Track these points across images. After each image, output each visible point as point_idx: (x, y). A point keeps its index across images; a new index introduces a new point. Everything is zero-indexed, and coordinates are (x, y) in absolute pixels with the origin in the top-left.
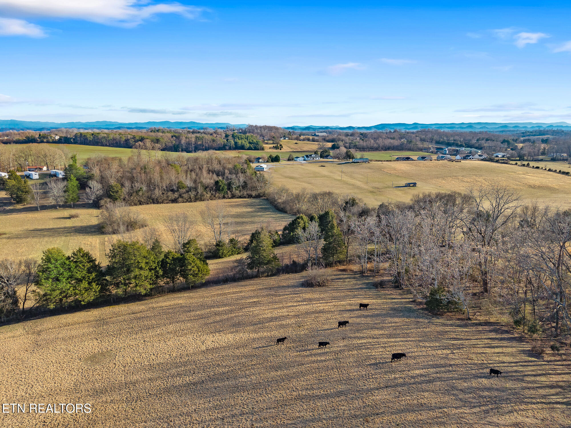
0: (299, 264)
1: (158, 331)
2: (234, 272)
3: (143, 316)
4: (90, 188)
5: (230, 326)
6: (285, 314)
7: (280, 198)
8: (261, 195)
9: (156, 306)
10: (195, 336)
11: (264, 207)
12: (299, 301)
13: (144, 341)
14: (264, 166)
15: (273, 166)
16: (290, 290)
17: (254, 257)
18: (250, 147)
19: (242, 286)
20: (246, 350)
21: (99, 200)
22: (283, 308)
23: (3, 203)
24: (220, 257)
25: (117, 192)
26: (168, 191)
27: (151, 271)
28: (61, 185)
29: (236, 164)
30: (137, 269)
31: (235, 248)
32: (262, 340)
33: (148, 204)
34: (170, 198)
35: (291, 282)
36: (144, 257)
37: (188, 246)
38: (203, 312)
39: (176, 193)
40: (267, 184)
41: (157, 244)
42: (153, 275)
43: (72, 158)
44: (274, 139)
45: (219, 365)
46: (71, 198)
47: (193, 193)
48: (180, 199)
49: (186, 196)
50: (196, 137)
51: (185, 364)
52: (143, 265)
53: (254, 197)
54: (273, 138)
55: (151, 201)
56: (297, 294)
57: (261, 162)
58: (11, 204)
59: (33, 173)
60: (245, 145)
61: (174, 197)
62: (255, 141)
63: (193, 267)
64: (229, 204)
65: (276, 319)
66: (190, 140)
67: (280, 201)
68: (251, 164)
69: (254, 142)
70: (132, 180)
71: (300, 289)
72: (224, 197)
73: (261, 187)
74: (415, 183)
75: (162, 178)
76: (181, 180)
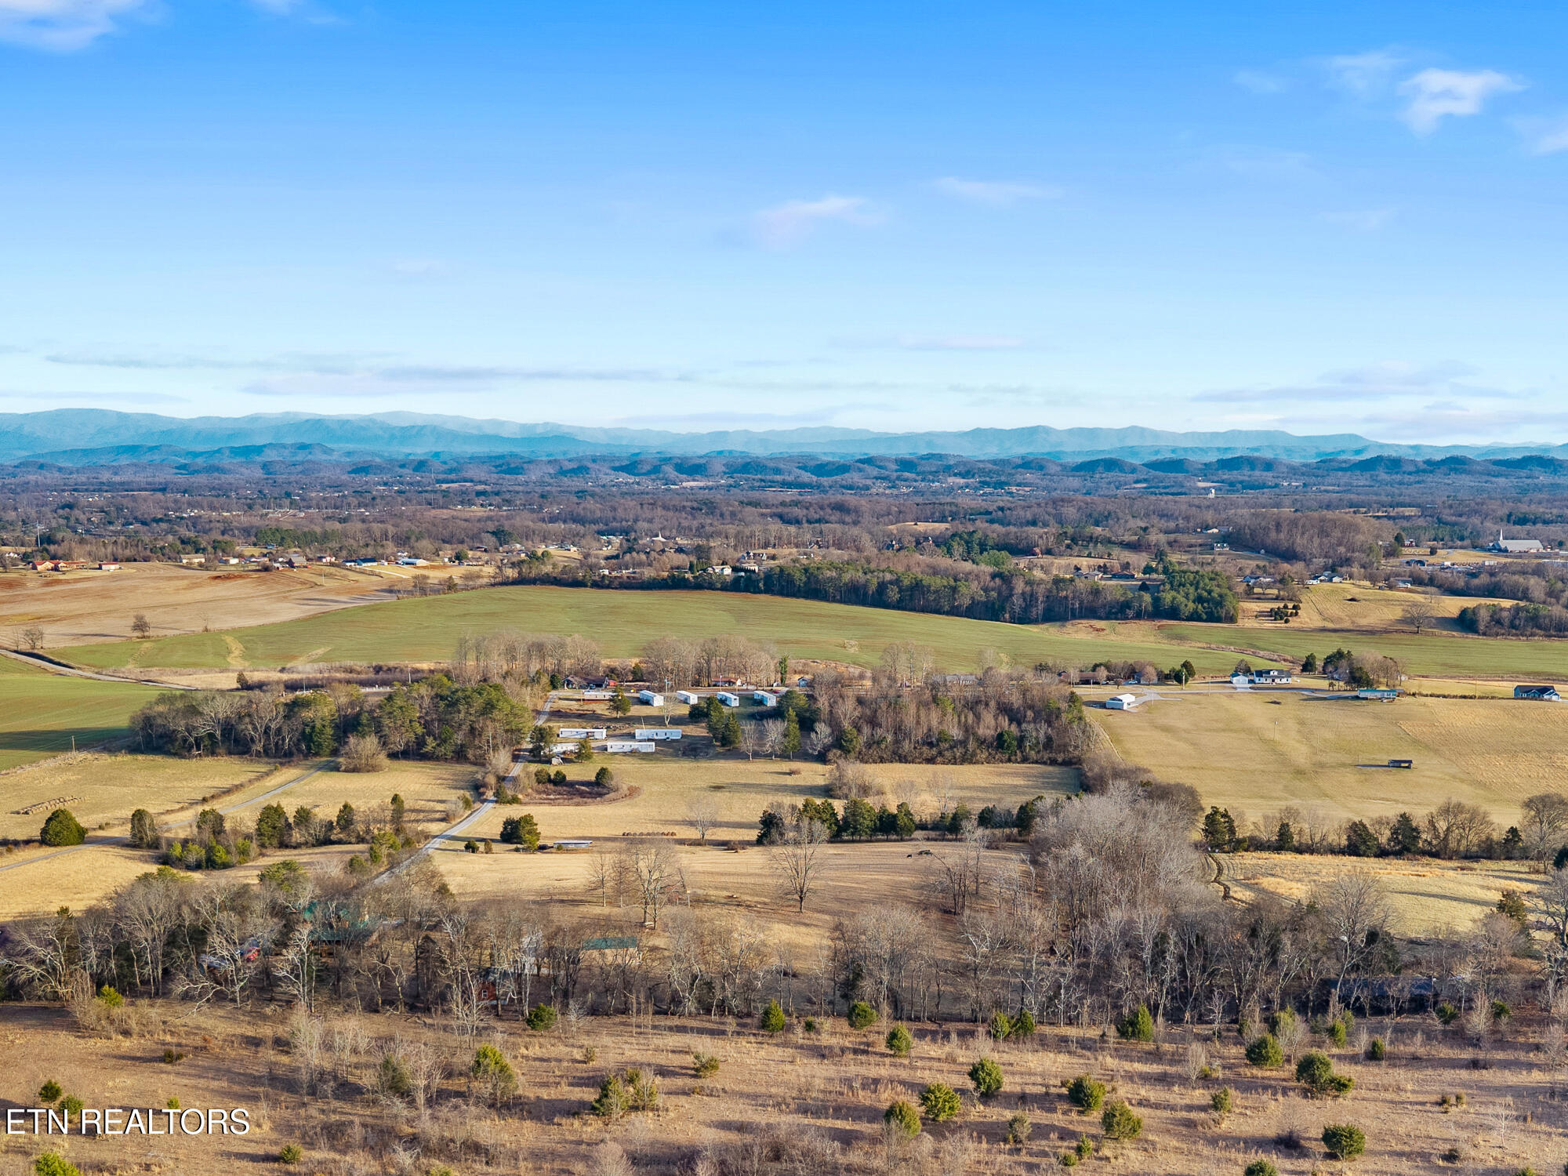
4: (816, 732)
8: (1072, 761)
14: (1127, 698)
15: (1156, 697)
18: (1196, 611)
21: (826, 751)
23: (703, 744)
25: (851, 741)
26: (923, 744)
33: (892, 762)
34: (925, 755)
39: (935, 749)
43: (781, 662)
46: (791, 745)
47: (960, 751)
48: (939, 758)
49: (948, 754)
53: (1060, 765)
55: (897, 758)
58: (715, 746)
59: (729, 695)
60: (1183, 605)
61: (930, 755)
62: (1215, 593)
64: (1016, 771)
69: (1213, 598)
70: (873, 724)
72: (1009, 760)
73: (1076, 747)
74: (1410, 762)
75: (918, 723)
76: (947, 727)
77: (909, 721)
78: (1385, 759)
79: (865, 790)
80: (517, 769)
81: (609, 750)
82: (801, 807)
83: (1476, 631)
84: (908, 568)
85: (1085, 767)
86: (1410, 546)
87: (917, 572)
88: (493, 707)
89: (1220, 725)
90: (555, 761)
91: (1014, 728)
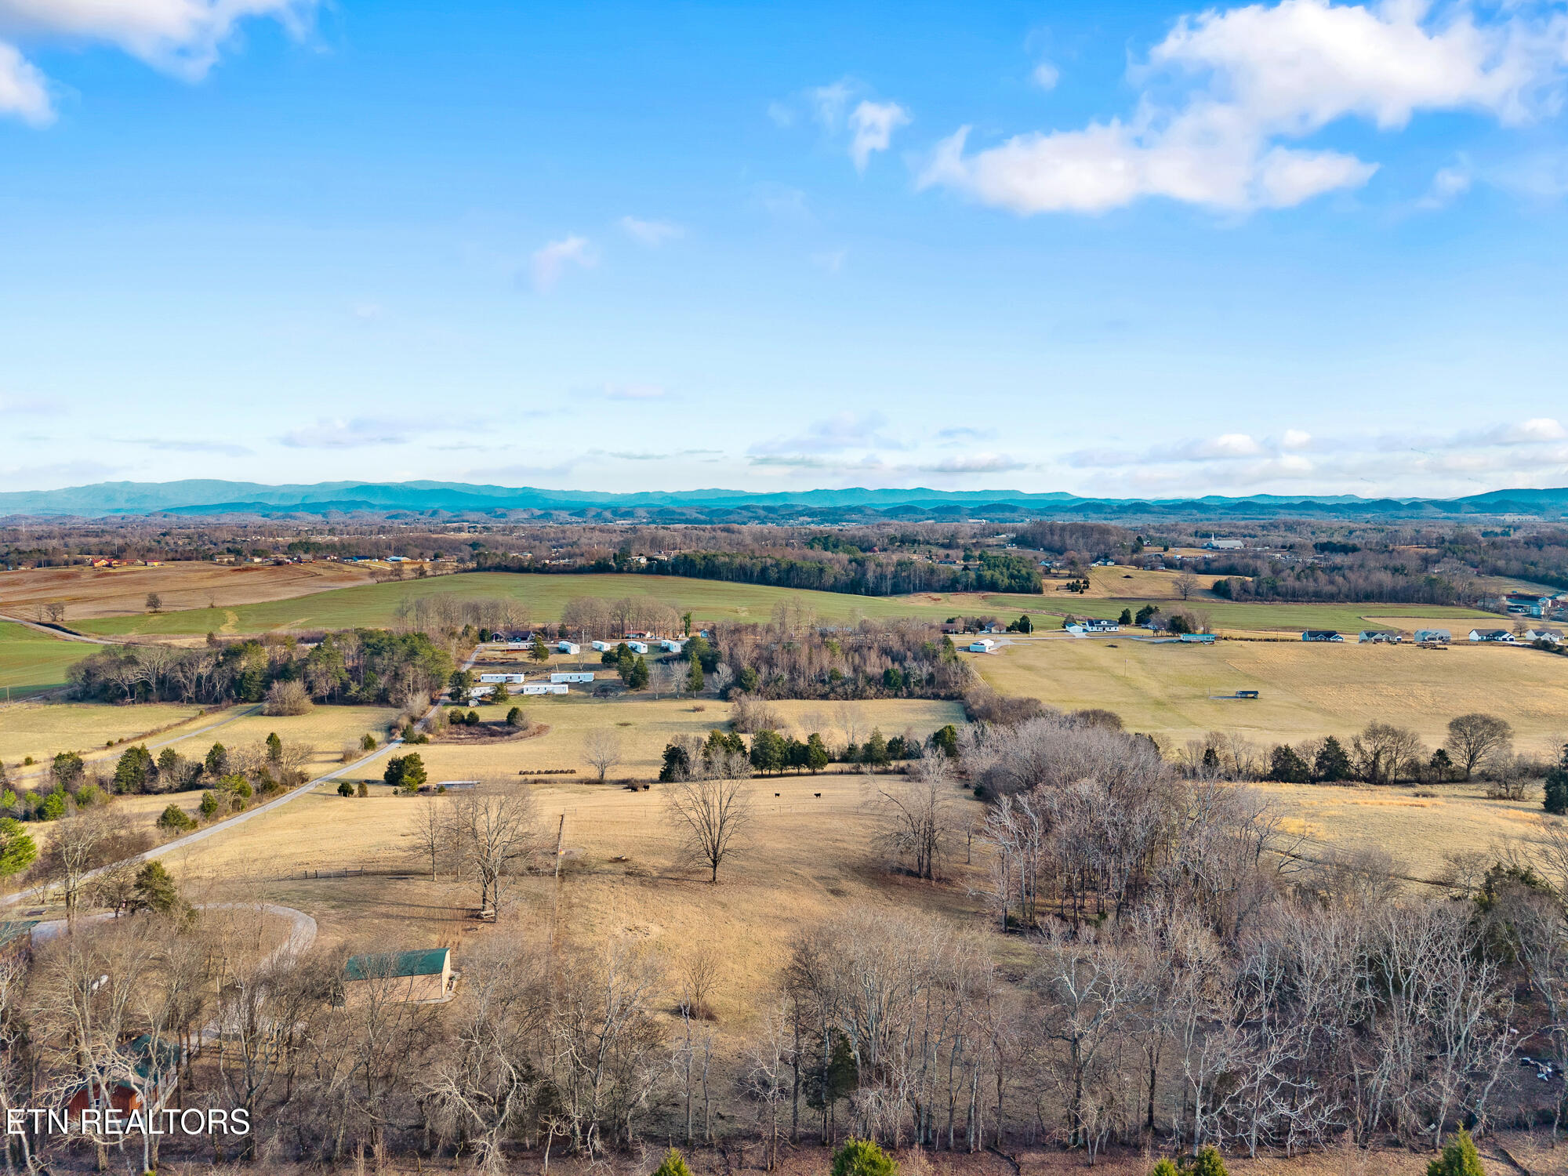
4: (718, 672)
8: (956, 695)
14: (988, 643)
15: (1010, 643)
18: (1010, 584)
21: (728, 690)
23: (615, 686)
25: (751, 680)
26: (816, 682)
33: (788, 698)
34: (819, 692)
37: (813, 739)
39: (827, 686)
43: (685, 618)
46: (694, 684)
47: (851, 687)
48: (832, 695)
49: (840, 690)
53: (943, 699)
55: (793, 695)
58: (625, 688)
59: (640, 644)
60: (1000, 581)
61: (824, 691)
62: (1024, 572)
64: (902, 706)
69: (1022, 576)
70: (771, 663)
72: (895, 696)
73: (956, 683)
74: (1257, 693)
75: (810, 663)
76: (837, 666)
77: (803, 661)
78: (1234, 690)
79: (771, 723)
80: (433, 712)
81: (525, 693)
82: (707, 739)
83: (1230, 598)
84: (784, 557)
85: (970, 700)
86: (1148, 545)
87: (791, 558)
88: (416, 654)
89: (1073, 665)
90: (471, 703)
91: (896, 666)
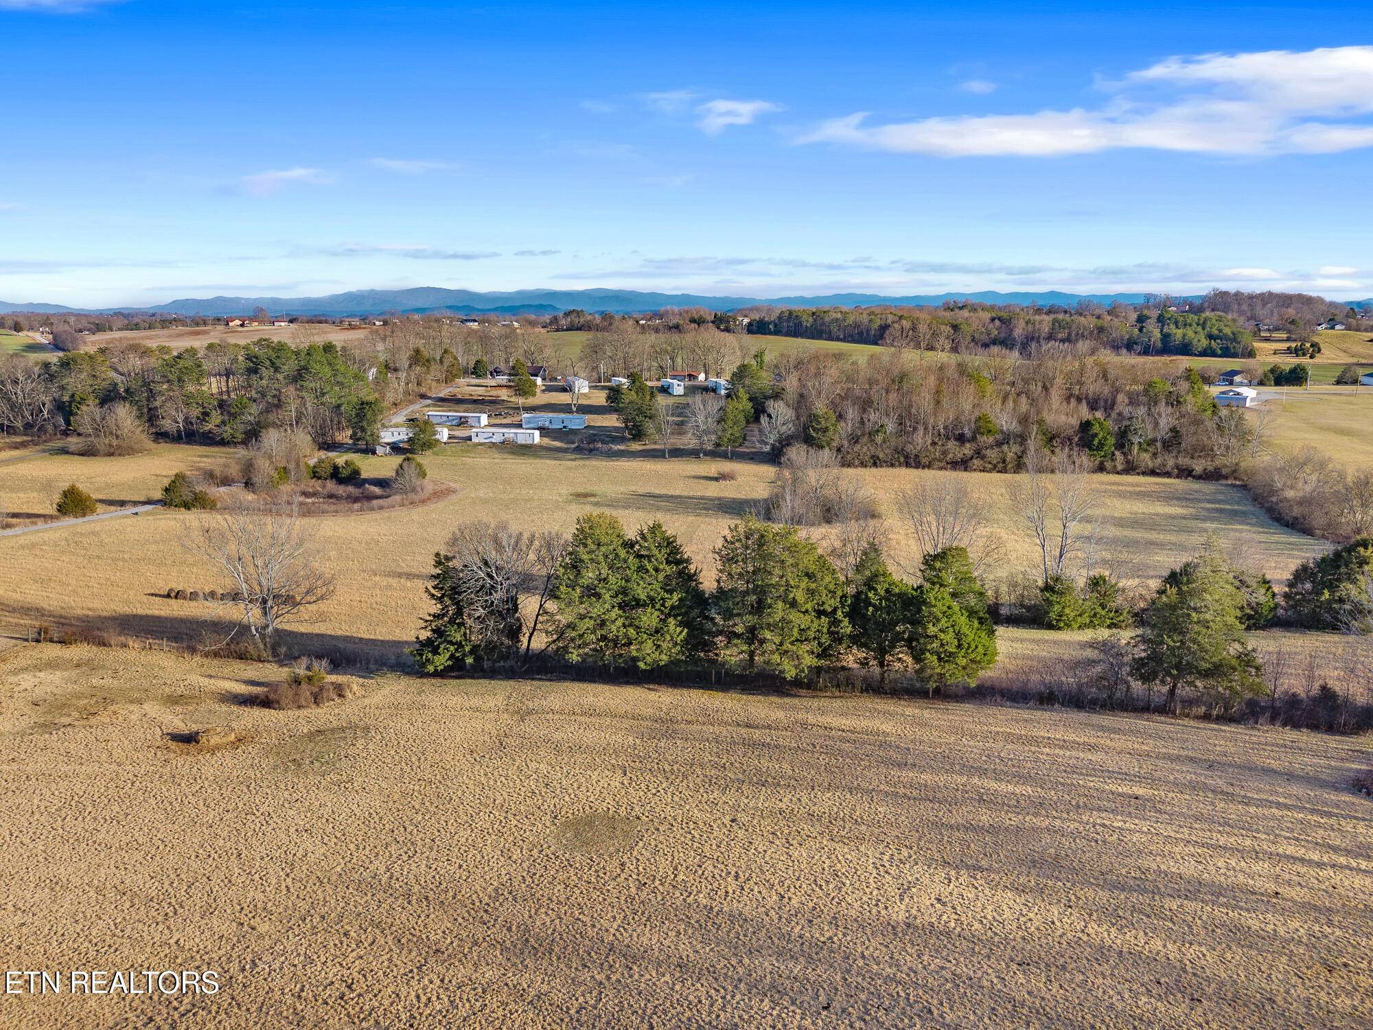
0: (1346, 700)
1: (785, 800)
2: (1084, 676)
3: (768, 740)
4: (770, 416)
5: (1021, 862)
6: (1260, 884)
7: (1292, 487)
8: (1224, 471)
9: (814, 721)
10: (886, 858)
11: (1228, 507)
12: (1335, 849)
13: (733, 821)
14: (1249, 393)
15: (1278, 397)
16: (1296, 789)
17: (1162, 643)
18: (1209, 347)
19: (1102, 728)
20: (1055, 988)
21: (783, 446)
22: (1256, 855)
23: (610, 436)
24: (1050, 627)
25: (825, 430)
26: (948, 438)
27: (819, 617)
28: (714, 405)
29: (1155, 379)
30: (780, 605)
31: (1103, 606)
32: (1135, 964)
33: (892, 465)
34: (951, 456)
35: (1304, 762)
36: (807, 575)
37: (938, 565)
38: (942, 779)
39: (968, 445)
40: (1249, 441)
41: (873, 555)
42: (825, 630)
43: (756, 356)
44: (1292, 327)
45: (930, 1012)
46: (728, 436)
47: (1014, 450)
48: (975, 461)
49: (992, 454)
50: (1055, 321)
51: (813, 952)
52: (800, 596)
53: (1199, 478)
54: (1289, 325)
55: (902, 459)
56: (1330, 815)
57: (1241, 384)
58: (622, 440)
59: (675, 382)
60: (1195, 342)
61: (960, 456)
62: (1227, 331)
63: (941, 631)
64: (1114, 488)
65: (1218, 891)
66: (1037, 327)
67: (1290, 494)
68: (1206, 388)
69: (1226, 335)
70: (866, 404)
71: (1347, 798)
72: (1101, 468)
73: (1226, 449)
76: (987, 409)
81: (475, 440)
90: (379, 450)
